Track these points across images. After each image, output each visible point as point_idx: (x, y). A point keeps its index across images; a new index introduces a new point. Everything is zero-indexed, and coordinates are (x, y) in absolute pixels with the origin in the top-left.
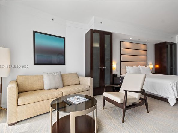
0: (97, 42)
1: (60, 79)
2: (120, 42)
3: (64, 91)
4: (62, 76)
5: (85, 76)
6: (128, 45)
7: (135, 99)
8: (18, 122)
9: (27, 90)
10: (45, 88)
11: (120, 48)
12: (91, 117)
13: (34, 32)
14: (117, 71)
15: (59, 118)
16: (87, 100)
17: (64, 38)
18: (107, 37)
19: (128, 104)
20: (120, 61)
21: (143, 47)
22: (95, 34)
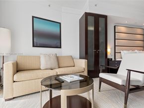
0: (92, 26)
1: (56, 60)
2: (115, 26)
3: (59, 71)
4: (58, 58)
5: (80, 58)
6: (123, 29)
7: (139, 81)
8: (14, 98)
9: (25, 69)
10: (41, 68)
11: (115, 32)
12: (86, 99)
13: (33, 17)
14: (111, 56)
15: (53, 97)
16: (81, 78)
17: (60, 23)
18: (102, 21)
19: (131, 87)
20: (115, 46)
21: (139, 31)
22: (89, 17)
